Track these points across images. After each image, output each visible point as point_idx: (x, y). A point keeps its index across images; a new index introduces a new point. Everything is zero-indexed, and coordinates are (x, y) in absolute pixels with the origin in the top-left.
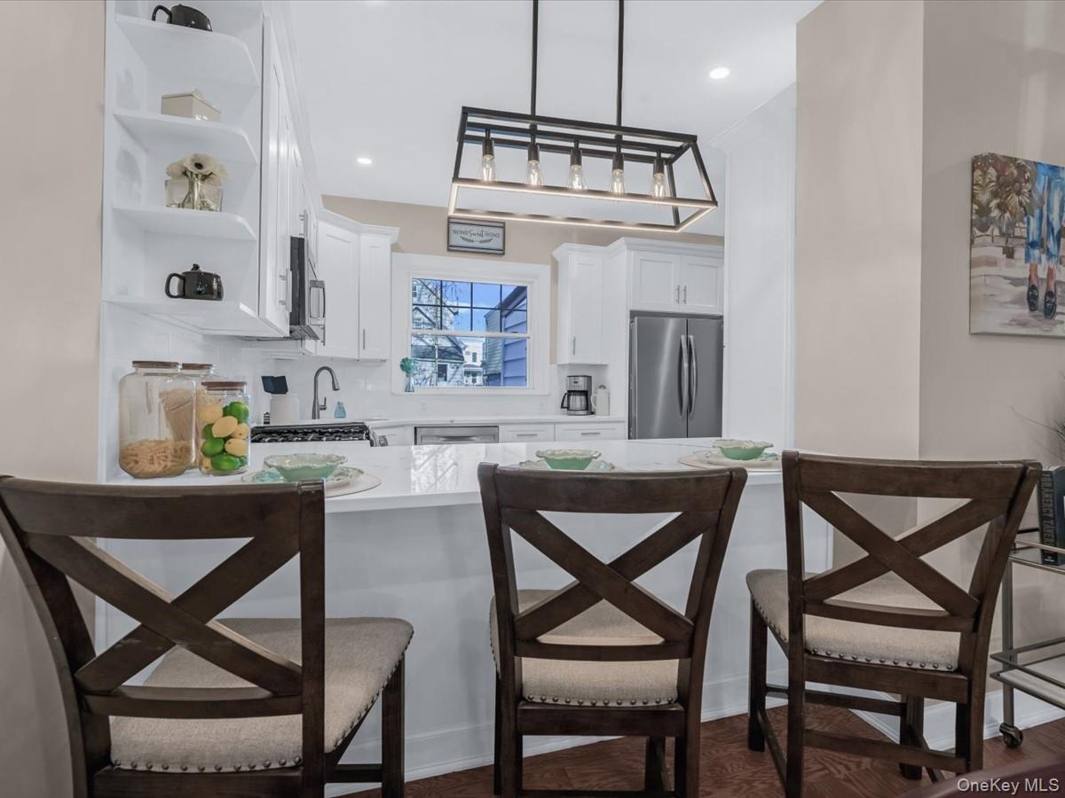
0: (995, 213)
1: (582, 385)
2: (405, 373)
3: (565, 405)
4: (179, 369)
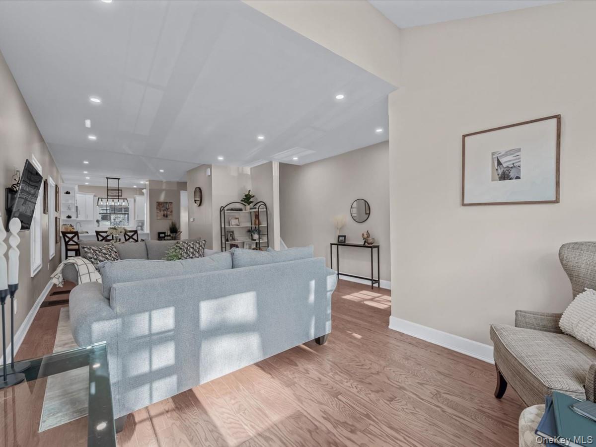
0: (159, 207)
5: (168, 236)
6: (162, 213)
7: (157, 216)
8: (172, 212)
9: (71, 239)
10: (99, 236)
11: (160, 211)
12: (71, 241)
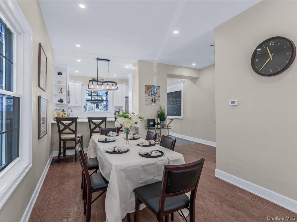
0: (147, 91)
1: (118, 110)
2: (84, 109)
3: (115, 114)
4: (59, 110)
5: (158, 124)
6: (151, 97)
7: (146, 101)
8: (159, 96)
9: (67, 127)
10: (91, 124)
11: (149, 96)
12: (67, 129)
